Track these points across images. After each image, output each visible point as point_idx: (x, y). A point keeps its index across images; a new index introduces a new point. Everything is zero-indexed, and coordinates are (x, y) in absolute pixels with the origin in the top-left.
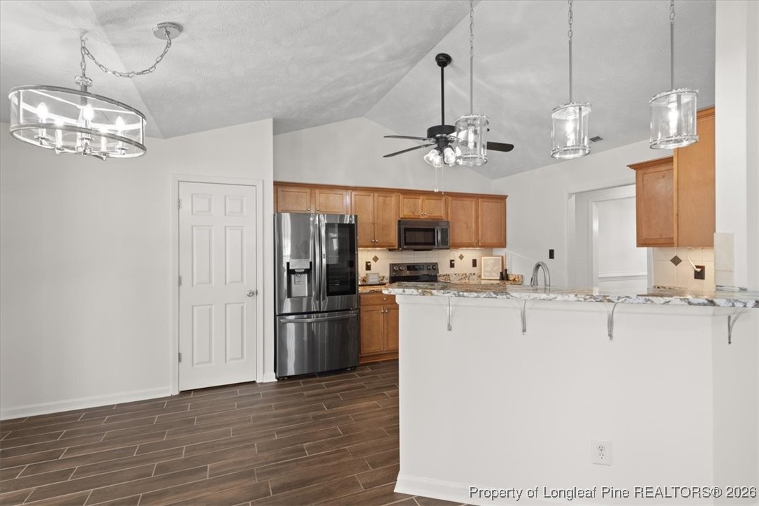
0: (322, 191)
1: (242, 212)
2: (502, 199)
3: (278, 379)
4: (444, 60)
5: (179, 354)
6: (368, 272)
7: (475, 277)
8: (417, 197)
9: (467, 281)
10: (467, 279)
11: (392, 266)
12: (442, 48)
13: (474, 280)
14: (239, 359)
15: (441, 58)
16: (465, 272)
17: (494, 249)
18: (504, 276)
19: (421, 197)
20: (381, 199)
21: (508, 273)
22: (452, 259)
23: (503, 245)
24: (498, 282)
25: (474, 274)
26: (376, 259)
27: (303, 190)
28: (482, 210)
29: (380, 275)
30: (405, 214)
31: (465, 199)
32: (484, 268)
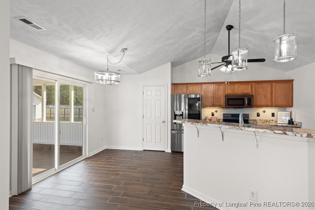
0: (191, 85)
1: (161, 95)
2: (291, 82)
3: (172, 151)
4: (229, 28)
5: (143, 139)
6: (213, 117)
7: (274, 122)
8: (235, 84)
9: (268, 123)
10: (268, 122)
11: (224, 114)
12: (227, 23)
13: (272, 123)
14: (159, 143)
15: (228, 27)
16: (266, 119)
17: (287, 108)
18: (291, 122)
19: (237, 84)
20: (216, 87)
21: (293, 120)
22: (258, 112)
23: (291, 106)
24: (287, 125)
25: (273, 120)
26: (216, 111)
27: (184, 86)
28: (275, 88)
29: (218, 118)
30: (228, 92)
31: (264, 83)
32: (279, 117)
